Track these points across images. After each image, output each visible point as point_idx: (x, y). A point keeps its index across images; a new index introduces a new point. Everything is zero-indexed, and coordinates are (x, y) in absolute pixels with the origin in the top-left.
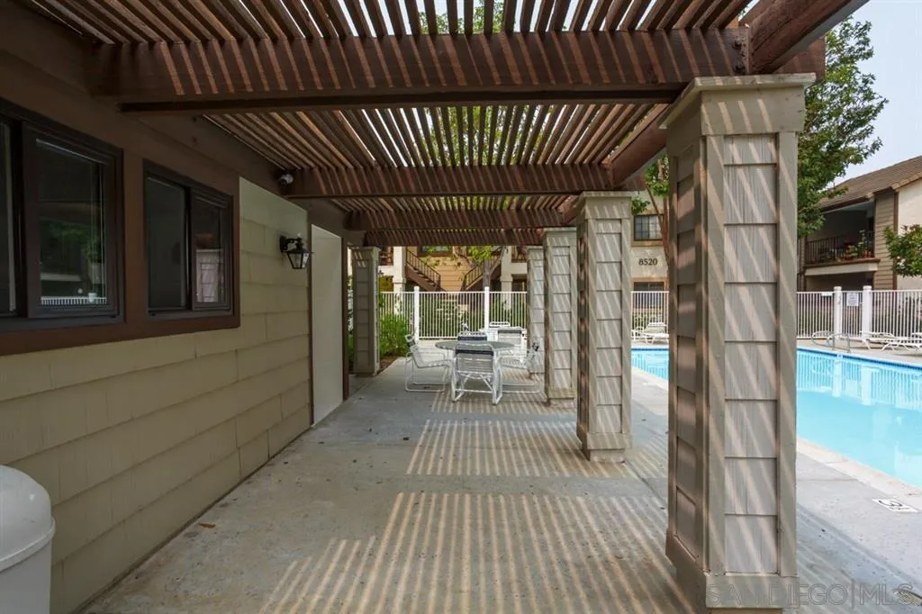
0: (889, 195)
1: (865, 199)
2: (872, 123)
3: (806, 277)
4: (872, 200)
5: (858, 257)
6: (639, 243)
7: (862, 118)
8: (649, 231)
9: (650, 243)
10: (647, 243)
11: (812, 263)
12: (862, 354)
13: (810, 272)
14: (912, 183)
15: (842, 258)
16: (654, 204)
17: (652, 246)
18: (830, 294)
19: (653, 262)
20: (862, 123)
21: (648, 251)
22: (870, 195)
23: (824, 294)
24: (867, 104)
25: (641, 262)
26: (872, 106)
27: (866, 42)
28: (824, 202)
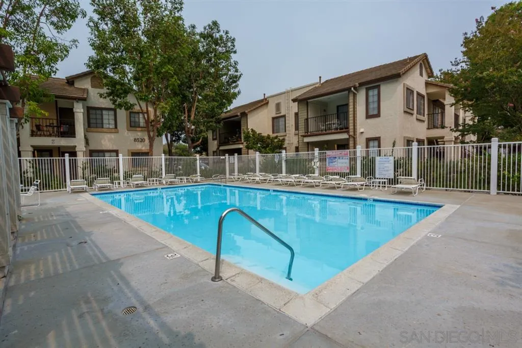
0: (244, 115)
1: (237, 116)
2: (238, 82)
3: (220, 150)
4: (240, 117)
5: (237, 141)
6: (134, 128)
7: (235, 79)
8: (139, 122)
9: (140, 129)
10: (138, 129)
11: (222, 143)
12: (235, 184)
13: (221, 148)
14: (252, 111)
15: (232, 142)
16: (140, 106)
17: (141, 131)
18: (224, 157)
19: (143, 140)
20: (235, 82)
21: (139, 134)
22: (239, 114)
23: (222, 157)
24: (236, 74)
25: (135, 140)
26: (237, 75)
27: (234, 46)
28: (223, 115)
